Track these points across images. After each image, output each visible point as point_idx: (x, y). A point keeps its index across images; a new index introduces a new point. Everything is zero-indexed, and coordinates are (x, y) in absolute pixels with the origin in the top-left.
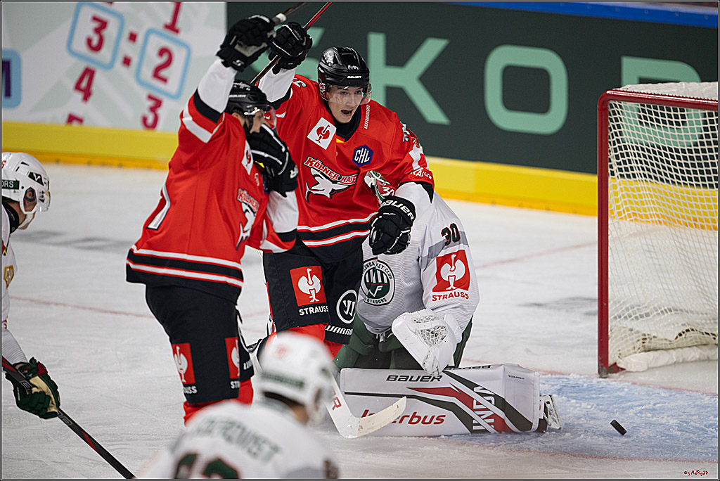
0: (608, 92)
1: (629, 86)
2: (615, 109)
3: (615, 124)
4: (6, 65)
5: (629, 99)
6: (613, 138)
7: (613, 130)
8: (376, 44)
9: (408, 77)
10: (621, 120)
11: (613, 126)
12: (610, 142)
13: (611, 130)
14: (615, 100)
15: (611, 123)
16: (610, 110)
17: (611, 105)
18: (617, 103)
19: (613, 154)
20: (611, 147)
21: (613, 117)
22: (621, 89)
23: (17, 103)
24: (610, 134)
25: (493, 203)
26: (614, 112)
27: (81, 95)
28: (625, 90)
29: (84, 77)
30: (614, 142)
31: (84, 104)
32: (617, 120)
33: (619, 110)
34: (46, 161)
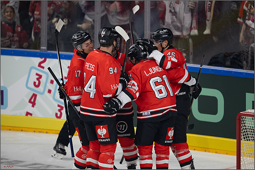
0: (241, 113)
1: (249, 110)
2: (244, 119)
3: (243, 125)
4: (2, 92)
5: (249, 116)
10: (245, 121)
11: (243, 126)
12: (241, 132)
13: (242, 128)
14: (244, 116)
15: (242, 125)
16: (242, 120)
17: (242, 117)
18: (244, 117)
19: (243, 137)
20: (242, 134)
21: (243, 122)
22: (246, 111)
23: (6, 107)
24: (241, 129)
26: (243, 120)
27: (31, 105)
28: (248, 112)
29: (33, 97)
30: (243, 132)
31: (32, 108)
32: (244, 123)
33: (245, 119)
34: (17, 130)
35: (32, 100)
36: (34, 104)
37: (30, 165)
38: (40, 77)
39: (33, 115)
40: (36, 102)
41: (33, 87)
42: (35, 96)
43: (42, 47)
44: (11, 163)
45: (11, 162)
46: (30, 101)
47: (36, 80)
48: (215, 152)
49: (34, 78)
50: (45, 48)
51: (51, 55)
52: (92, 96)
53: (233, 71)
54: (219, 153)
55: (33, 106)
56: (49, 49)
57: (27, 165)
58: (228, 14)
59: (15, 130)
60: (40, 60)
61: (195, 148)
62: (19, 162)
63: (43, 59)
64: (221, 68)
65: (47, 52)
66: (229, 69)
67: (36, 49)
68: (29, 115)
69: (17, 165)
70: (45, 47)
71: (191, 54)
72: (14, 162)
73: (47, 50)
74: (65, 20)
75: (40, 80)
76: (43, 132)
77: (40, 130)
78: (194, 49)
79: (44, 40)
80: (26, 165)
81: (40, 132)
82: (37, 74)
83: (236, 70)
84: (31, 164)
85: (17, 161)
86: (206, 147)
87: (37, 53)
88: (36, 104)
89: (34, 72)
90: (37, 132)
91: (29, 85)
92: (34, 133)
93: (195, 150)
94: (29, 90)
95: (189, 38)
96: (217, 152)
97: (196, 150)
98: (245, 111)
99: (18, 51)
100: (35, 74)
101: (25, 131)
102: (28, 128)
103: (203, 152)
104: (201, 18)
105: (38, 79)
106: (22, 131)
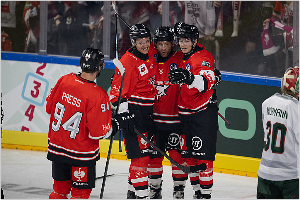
27: (28, 118)
29: (30, 109)
31: (29, 122)
34: (11, 148)
35: (29, 113)
36: (31, 117)
37: (26, 189)
38: (39, 85)
39: (30, 130)
40: (34, 115)
41: (30, 96)
42: (32, 107)
43: (41, 49)
44: (4, 187)
45: (3, 185)
46: (26, 114)
47: (34, 88)
48: (245, 175)
49: (31, 86)
50: (45, 51)
51: (51, 59)
52: (73, 135)
53: (266, 79)
54: (250, 177)
55: (30, 120)
56: (49, 52)
57: (23, 190)
58: (261, 12)
59: (8, 148)
60: (38, 65)
61: (221, 170)
62: (14, 186)
63: (42, 64)
64: (252, 76)
65: (47, 55)
66: (262, 77)
67: (34, 52)
68: (25, 131)
69: (11, 189)
70: (44, 49)
71: (217, 59)
72: (8, 186)
73: (46, 53)
74: (69, 18)
75: (39, 88)
76: (42, 151)
77: (38, 148)
78: (220, 53)
79: (44, 41)
80: (21, 190)
81: (38, 150)
82: (35, 82)
83: (271, 78)
84: (28, 188)
85: (11, 184)
86: (234, 169)
87: (35, 56)
88: (34, 118)
89: (31, 79)
90: (34, 150)
91: (25, 95)
92: (31, 151)
93: (221, 172)
94: (25, 101)
95: (215, 40)
96: (247, 175)
97: (223, 173)
99: (13, 54)
100: (33, 81)
101: (21, 149)
102: (24, 145)
103: (230, 175)
104: (229, 16)
105: (36, 88)
106: (17, 148)
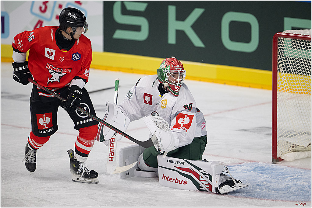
0: (278, 33)
1: (287, 31)
2: (281, 41)
3: (281, 48)
4: (3, 19)
5: (287, 37)
6: (280, 54)
7: (280, 51)
8: (172, 10)
9: (186, 26)
10: (283, 43)
11: (280, 49)
12: (278, 56)
13: (279, 51)
14: (281, 37)
15: (279, 48)
16: (279, 42)
17: (279, 39)
18: (282, 38)
19: (280, 62)
20: (279, 59)
21: (280, 45)
22: (284, 32)
23: (7, 36)
24: (278, 53)
25: (225, 84)
28: (286, 33)
29: (38, 24)
30: (280, 56)
32: (282, 46)
33: (283, 41)
47: (42, 4)
75: (47, 4)
91: (34, 11)
98: (282, 32)
105: (44, 3)
